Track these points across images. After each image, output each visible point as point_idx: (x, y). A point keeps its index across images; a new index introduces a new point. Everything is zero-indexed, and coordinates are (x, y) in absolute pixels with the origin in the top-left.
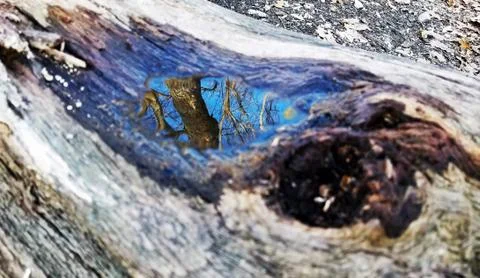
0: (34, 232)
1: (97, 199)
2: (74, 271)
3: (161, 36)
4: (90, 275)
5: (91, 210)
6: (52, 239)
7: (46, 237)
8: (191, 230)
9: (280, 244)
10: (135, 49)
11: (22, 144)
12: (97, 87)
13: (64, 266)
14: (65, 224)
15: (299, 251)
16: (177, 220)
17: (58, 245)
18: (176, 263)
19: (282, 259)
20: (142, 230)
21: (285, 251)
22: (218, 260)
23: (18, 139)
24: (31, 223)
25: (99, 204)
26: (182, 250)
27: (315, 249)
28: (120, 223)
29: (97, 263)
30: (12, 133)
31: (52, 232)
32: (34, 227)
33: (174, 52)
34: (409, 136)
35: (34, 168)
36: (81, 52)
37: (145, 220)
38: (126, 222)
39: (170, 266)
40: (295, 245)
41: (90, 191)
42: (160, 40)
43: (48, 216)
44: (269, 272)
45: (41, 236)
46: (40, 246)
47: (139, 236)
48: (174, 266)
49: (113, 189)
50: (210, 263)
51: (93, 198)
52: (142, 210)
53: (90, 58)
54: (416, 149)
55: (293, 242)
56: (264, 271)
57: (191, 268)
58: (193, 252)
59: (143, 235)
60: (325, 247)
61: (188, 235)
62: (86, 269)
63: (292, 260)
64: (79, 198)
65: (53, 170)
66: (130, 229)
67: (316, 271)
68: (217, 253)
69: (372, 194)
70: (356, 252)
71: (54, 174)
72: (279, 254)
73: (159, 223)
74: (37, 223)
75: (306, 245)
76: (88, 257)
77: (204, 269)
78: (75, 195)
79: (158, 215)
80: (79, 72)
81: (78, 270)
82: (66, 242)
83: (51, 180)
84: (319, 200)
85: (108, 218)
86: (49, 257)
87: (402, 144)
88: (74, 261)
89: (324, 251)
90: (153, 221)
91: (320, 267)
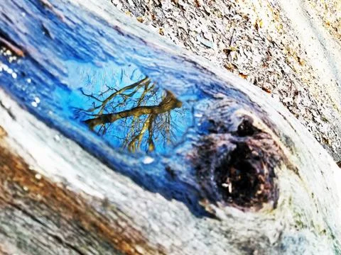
0: (11, 222)
1: (109, 196)
2: (55, 250)
3: (69, 23)
4: (70, 252)
5: (100, 204)
6: (31, 226)
7: (24, 226)
8: (180, 215)
9: (231, 219)
10: (52, 36)
11: (21, 146)
12: (40, 79)
13: (46, 248)
14: (44, 213)
15: (241, 222)
16: (169, 208)
17: (38, 231)
18: (174, 238)
19: (232, 228)
20: (150, 218)
21: (234, 223)
22: (199, 233)
23: (15, 140)
24: (6, 214)
25: (111, 200)
26: (178, 229)
27: (249, 221)
28: (131, 213)
29: (79, 242)
30: (6, 134)
31: (29, 220)
32: (10, 218)
33: (84, 43)
34: (264, 144)
35: (36, 169)
36: (12, 36)
37: (150, 210)
38: (137, 212)
39: (171, 240)
40: (239, 220)
41: (101, 189)
42: (68, 27)
43: (25, 206)
44: (226, 236)
45: (18, 225)
46: (19, 233)
47: (148, 222)
48: (173, 240)
49: (118, 187)
50: (195, 235)
51: (105, 195)
52: (146, 203)
53: (22, 45)
54: (270, 153)
55: (237, 218)
56: (223, 236)
57: (185, 240)
58: (184, 229)
59: (151, 221)
60: (253, 219)
61: (179, 219)
62: (66, 248)
63: (237, 228)
64: (88, 195)
65: (59, 171)
66: (141, 217)
67: (250, 233)
68: (198, 228)
69: (260, 184)
70: (265, 220)
71: (63, 175)
72: (230, 225)
73: (160, 211)
74: (13, 214)
75: (245, 219)
76: (69, 238)
77: (192, 240)
78: (84, 192)
79: (158, 206)
80: (19, 61)
81: (59, 249)
82: (44, 228)
83: (57, 180)
84: (225, 185)
85: (119, 210)
86: (29, 242)
87: (264, 149)
88: (54, 243)
89: (253, 221)
90: (156, 211)
91: (251, 230)
